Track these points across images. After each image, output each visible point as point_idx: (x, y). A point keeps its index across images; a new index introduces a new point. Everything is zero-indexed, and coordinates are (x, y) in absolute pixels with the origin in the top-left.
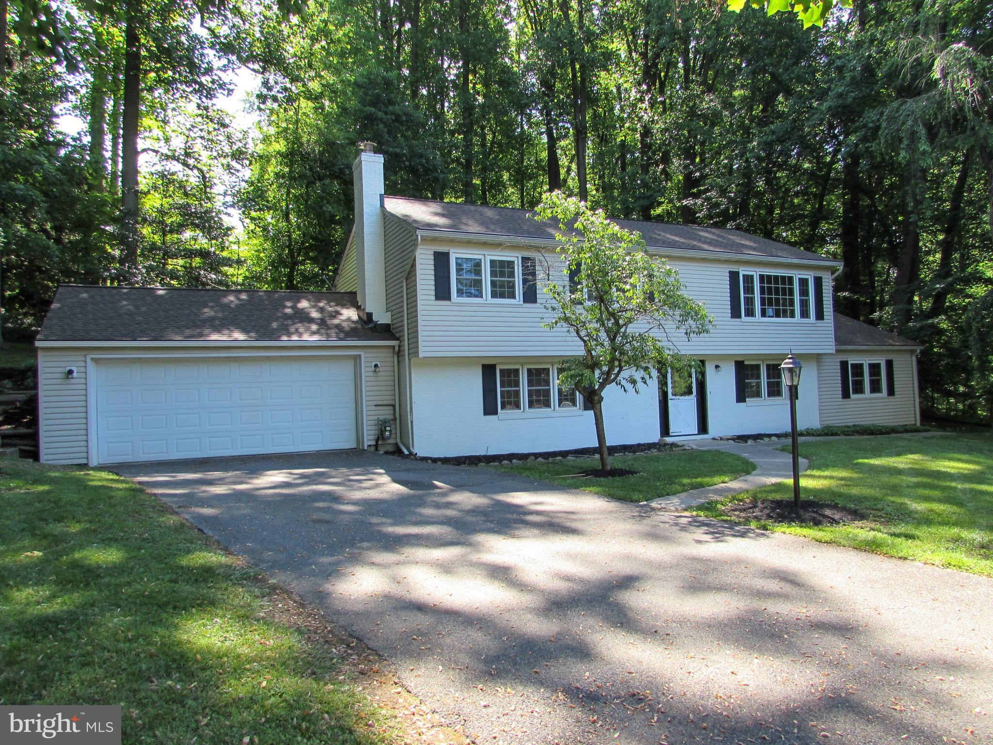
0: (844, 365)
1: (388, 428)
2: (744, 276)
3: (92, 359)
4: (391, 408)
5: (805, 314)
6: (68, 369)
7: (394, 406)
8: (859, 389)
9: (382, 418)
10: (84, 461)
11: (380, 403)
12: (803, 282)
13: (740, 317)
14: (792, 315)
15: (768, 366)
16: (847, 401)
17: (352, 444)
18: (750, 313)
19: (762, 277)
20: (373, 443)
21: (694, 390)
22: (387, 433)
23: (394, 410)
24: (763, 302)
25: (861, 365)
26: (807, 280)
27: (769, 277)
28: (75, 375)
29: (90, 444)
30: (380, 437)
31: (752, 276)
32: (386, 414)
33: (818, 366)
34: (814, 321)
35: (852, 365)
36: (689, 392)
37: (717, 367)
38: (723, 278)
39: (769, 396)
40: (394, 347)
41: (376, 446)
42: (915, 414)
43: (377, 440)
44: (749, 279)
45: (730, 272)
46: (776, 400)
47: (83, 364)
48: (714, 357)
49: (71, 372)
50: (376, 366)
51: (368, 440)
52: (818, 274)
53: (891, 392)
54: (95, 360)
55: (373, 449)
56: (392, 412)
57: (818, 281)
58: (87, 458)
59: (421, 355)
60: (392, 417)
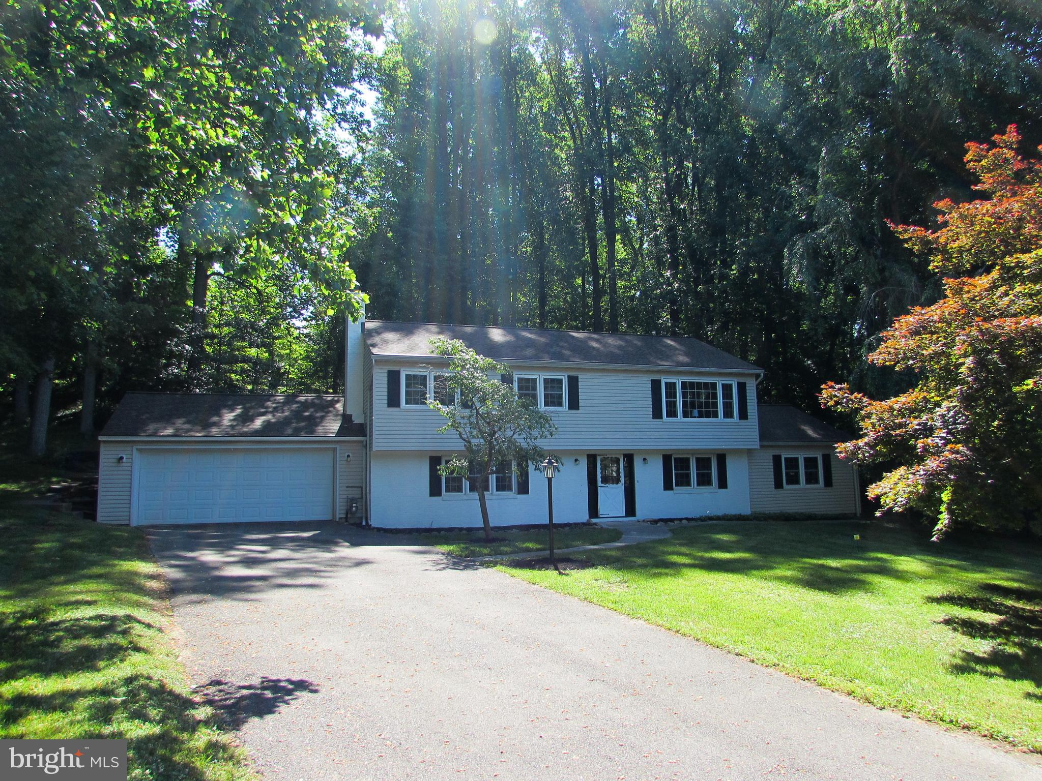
0: (777, 459)
1: (354, 505)
2: (666, 383)
3: (137, 449)
4: (360, 489)
5: (728, 414)
6: (120, 456)
7: (361, 488)
8: (793, 480)
9: (350, 497)
10: (127, 522)
11: (353, 485)
12: (727, 389)
13: (661, 417)
14: (716, 415)
15: (698, 460)
16: (780, 491)
17: (328, 517)
18: (672, 413)
19: (684, 385)
20: (344, 516)
21: (622, 479)
22: (354, 509)
23: (362, 490)
24: (685, 404)
25: (796, 459)
26: (731, 385)
27: (692, 384)
28: (124, 460)
29: (132, 510)
30: (348, 511)
31: (674, 384)
32: (355, 493)
33: (749, 460)
34: (738, 421)
35: (786, 459)
36: (617, 480)
37: (645, 459)
38: (646, 385)
39: (698, 484)
40: (362, 442)
41: (346, 518)
42: (855, 504)
43: (347, 514)
44: (671, 387)
45: (652, 381)
46: (704, 489)
47: (130, 453)
48: (640, 451)
49: (122, 458)
50: (348, 456)
51: (340, 514)
52: (742, 380)
53: (828, 483)
54: (139, 450)
55: (344, 520)
56: (360, 492)
57: (742, 387)
58: (129, 520)
59: (374, 449)
60: (359, 496)
